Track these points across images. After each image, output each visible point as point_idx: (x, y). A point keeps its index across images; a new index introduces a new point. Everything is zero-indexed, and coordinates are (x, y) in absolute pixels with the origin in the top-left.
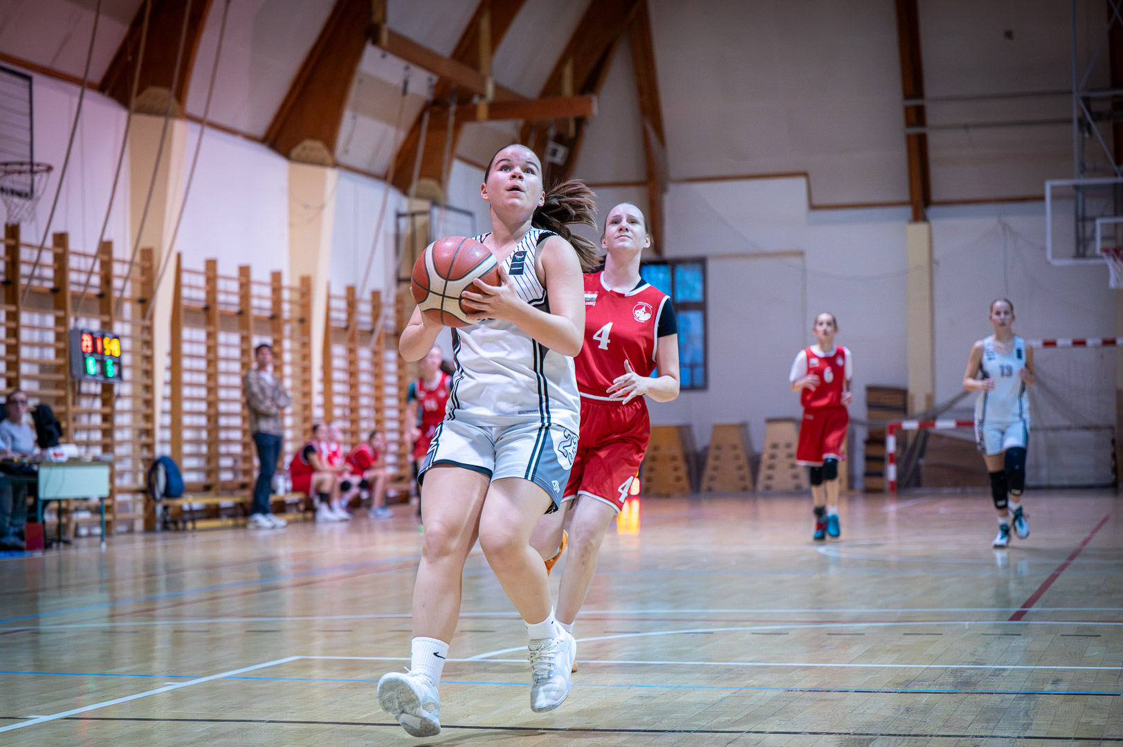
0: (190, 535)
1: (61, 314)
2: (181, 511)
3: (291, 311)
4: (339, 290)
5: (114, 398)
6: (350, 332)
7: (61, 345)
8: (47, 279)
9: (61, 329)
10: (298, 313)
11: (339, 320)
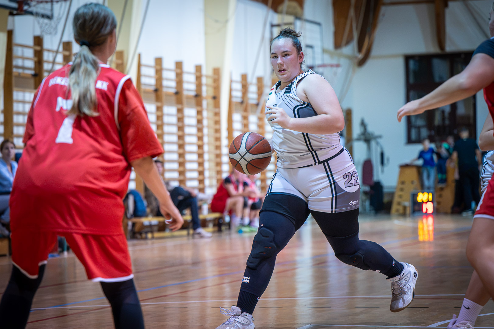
0: (149, 242)
2: (143, 226)
3: (207, 91)
4: (237, 77)
6: (244, 105)
10: (211, 93)
11: (236, 97)
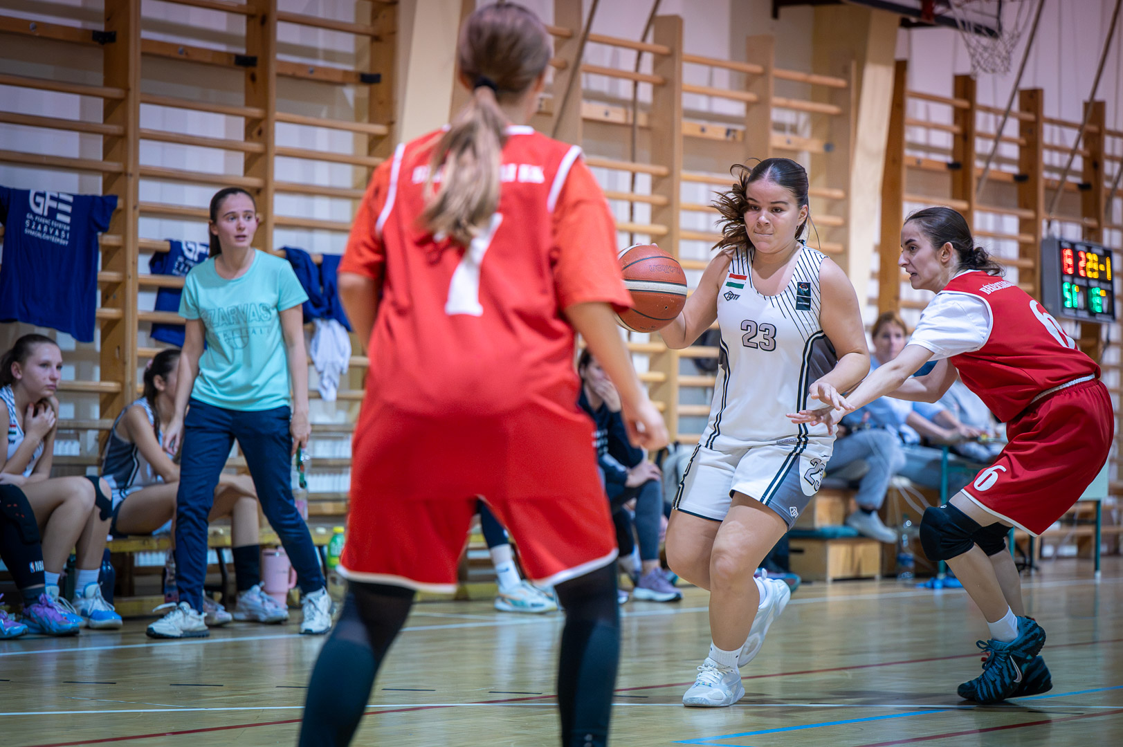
1: (1029, 214)
5: (1101, 346)
7: (1028, 263)
8: (1009, 161)
9: (1029, 238)
